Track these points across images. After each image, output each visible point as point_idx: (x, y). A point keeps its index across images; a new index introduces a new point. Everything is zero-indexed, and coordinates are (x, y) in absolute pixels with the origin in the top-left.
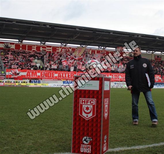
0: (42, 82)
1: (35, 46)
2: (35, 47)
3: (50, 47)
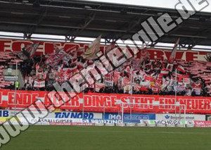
0: (11, 113)
2: (11, 44)
3: (41, 43)
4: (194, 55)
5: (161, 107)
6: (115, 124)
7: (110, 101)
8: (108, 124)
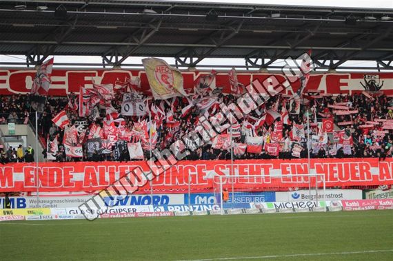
0: (31, 201)
1: (5, 74)
2: (7, 78)
4: (342, 81)
5: (285, 179)
6: (208, 212)
7: (196, 173)
8: (197, 212)
